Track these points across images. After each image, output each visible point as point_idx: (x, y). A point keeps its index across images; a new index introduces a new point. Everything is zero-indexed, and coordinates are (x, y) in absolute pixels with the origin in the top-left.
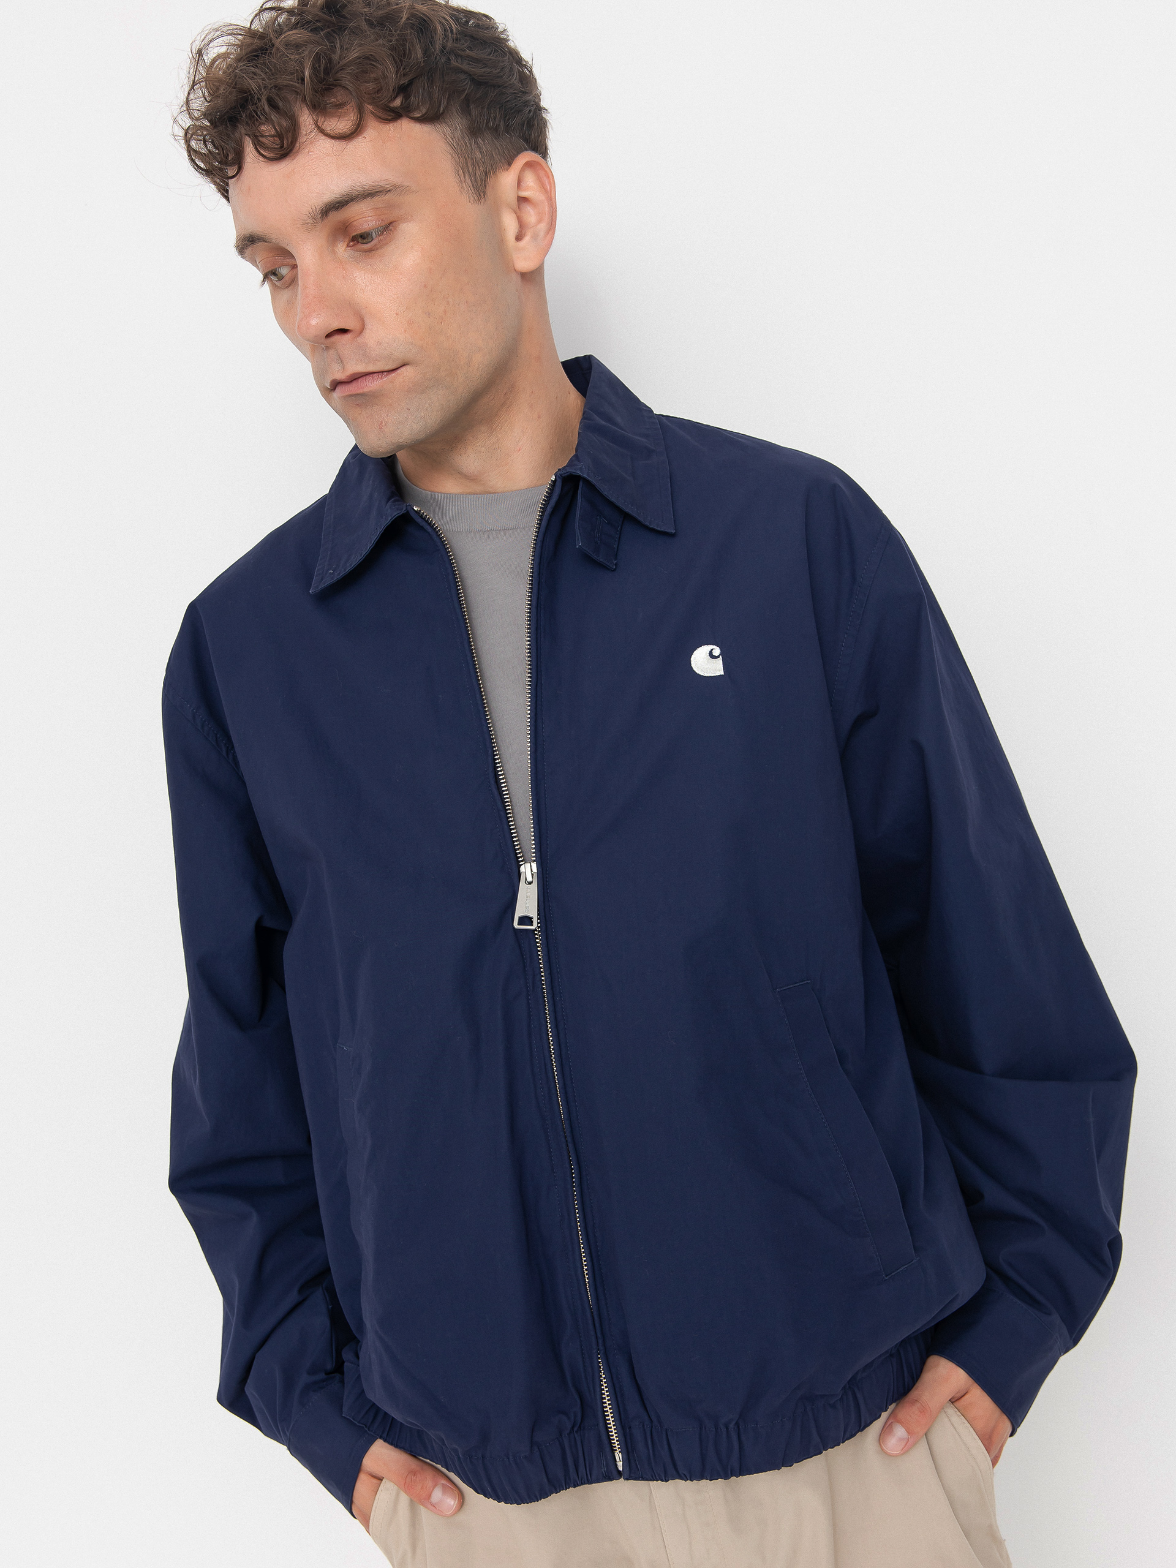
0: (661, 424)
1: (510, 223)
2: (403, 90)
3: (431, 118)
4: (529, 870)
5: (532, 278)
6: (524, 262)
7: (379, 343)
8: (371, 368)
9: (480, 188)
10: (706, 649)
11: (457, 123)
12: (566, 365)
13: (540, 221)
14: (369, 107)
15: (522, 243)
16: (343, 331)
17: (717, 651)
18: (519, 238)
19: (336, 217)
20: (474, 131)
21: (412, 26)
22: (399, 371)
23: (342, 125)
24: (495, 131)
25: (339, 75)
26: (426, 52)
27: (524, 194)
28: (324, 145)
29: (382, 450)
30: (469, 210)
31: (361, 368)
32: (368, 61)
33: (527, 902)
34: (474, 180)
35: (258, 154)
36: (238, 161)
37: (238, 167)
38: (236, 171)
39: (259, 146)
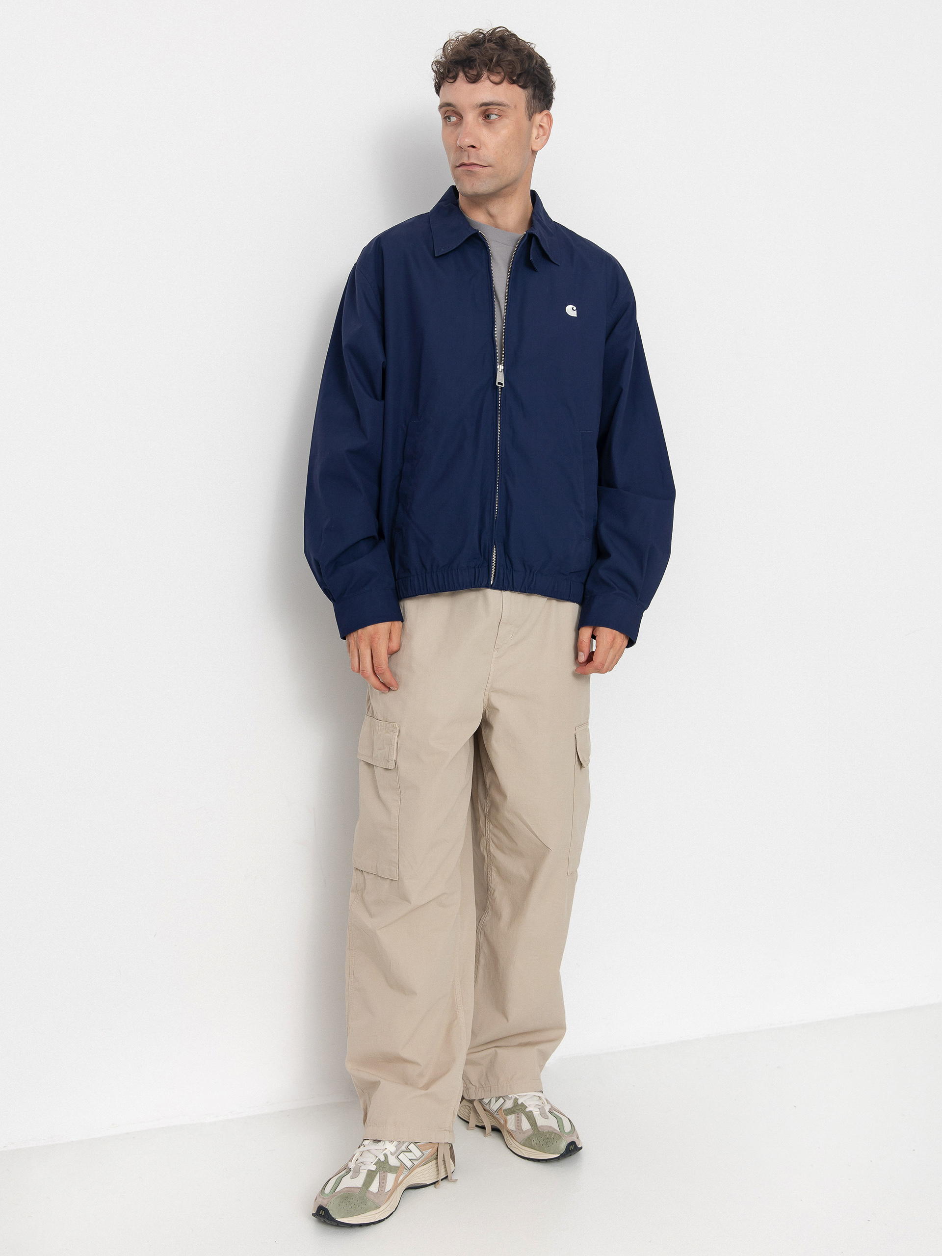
0: (555, 225)
1: (535, 132)
2: (519, 76)
3: (523, 87)
4: (501, 368)
5: (534, 153)
6: (535, 148)
7: (484, 155)
8: (478, 163)
9: (530, 117)
10: (572, 306)
11: (530, 91)
12: (531, 190)
13: (544, 135)
14: (507, 77)
15: (537, 140)
16: (473, 147)
17: (575, 308)
18: (536, 139)
19: (484, 108)
20: (534, 97)
21: (527, 56)
22: (487, 168)
23: (496, 79)
24: (540, 100)
25: (501, 63)
26: (529, 66)
27: (542, 124)
28: (488, 83)
29: (469, 193)
30: (525, 121)
31: (475, 162)
32: (511, 63)
33: (500, 378)
34: (529, 113)
35: (465, 78)
36: (455, 78)
37: (454, 80)
38: (452, 81)
39: (466, 76)
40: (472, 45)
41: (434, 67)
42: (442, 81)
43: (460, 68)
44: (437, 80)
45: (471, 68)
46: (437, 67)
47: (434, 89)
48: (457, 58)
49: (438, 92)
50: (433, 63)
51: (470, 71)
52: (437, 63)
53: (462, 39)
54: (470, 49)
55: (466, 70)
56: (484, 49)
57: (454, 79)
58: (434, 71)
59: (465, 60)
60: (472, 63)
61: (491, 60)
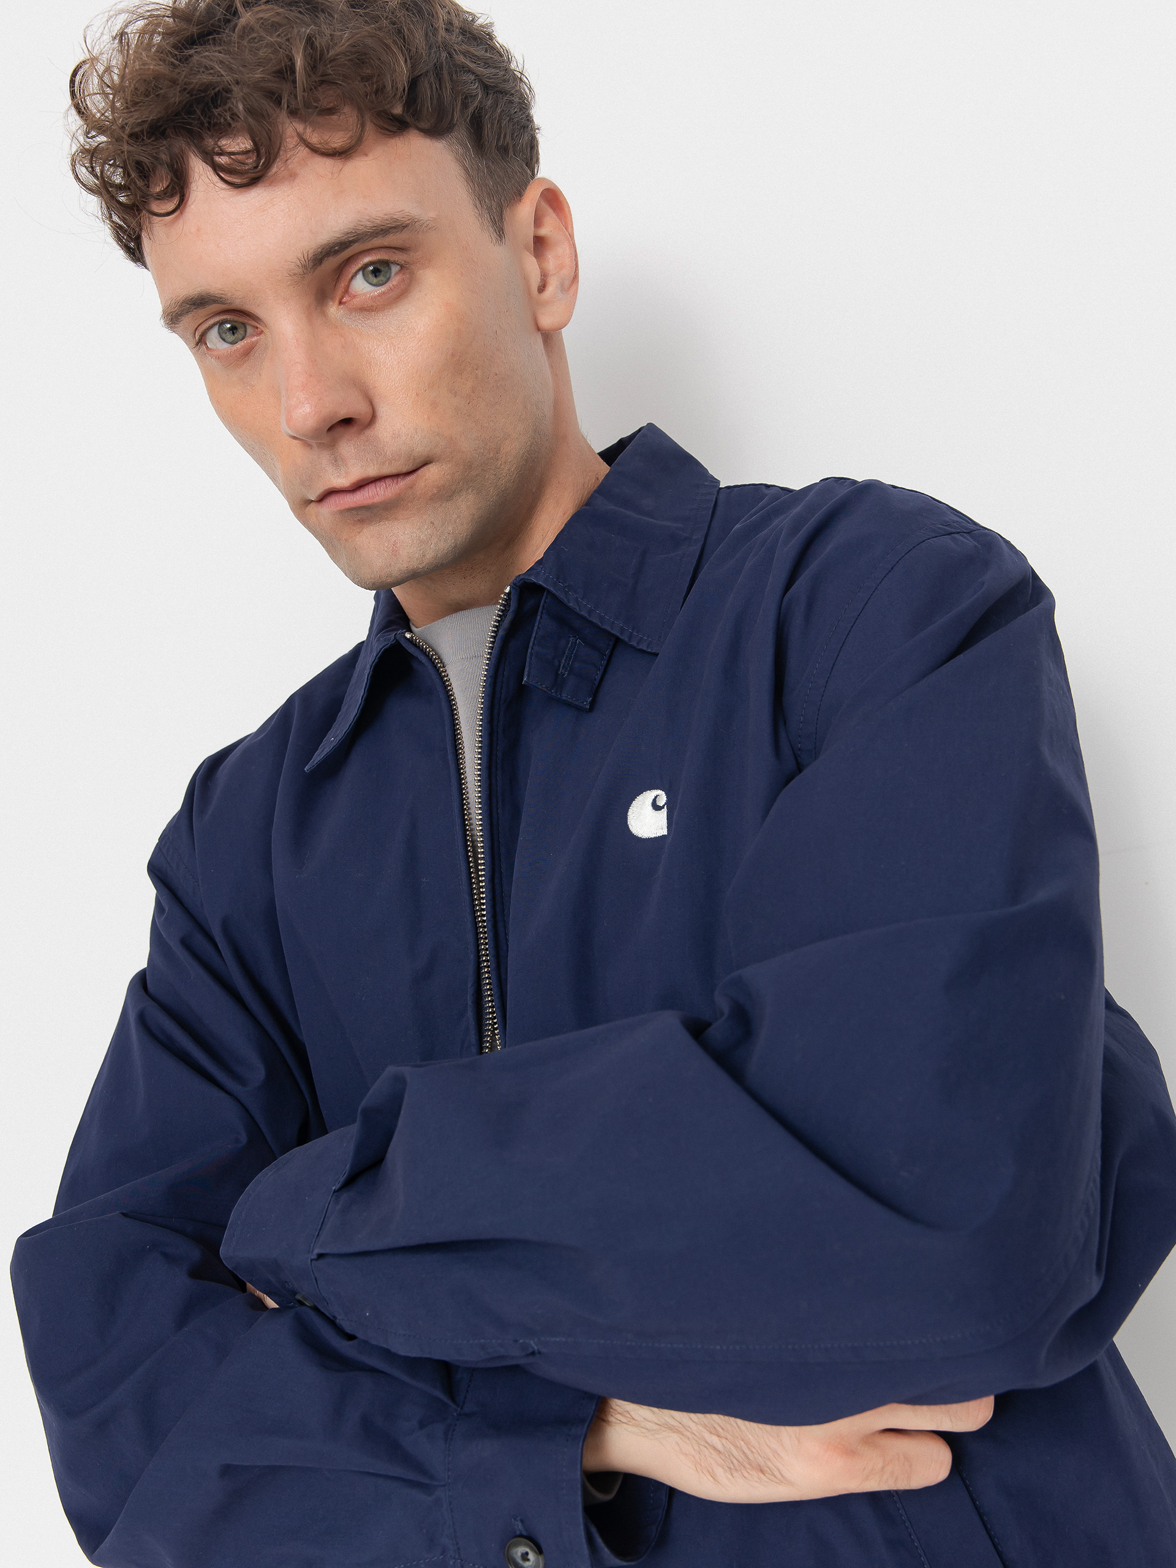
1: (531, 270)
6: (549, 322)
7: (396, 435)
8: (384, 471)
9: (497, 224)
10: (649, 796)
14: (368, 114)
15: (546, 292)
16: (348, 422)
17: (662, 799)
18: (543, 286)
22: (418, 473)
23: (335, 136)
24: (503, 151)
27: (541, 232)
28: (312, 163)
31: (372, 472)
34: (490, 209)
35: (216, 179)
36: (179, 188)
37: (176, 201)
38: (170, 206)
39: (216, 168)
40: (192, 41)
41: (83, 172)
42: (134, 216)
43: (180, 143)
44: (115, 218)
45: (224, 130)
46: (92, 171)
47: (119, 253)
48: (151, 113)
49: (135, 253)
50: (73, 166)
51: (223, 142)
52: (90, 155)
53: (142, 32)
54: (186, 59)
55: (210, 142)
56: (242, 37)
57: (172, 196)
58: (91, 190)
59: (188, 109)
60: (216, 112)
61: (286, 72)
